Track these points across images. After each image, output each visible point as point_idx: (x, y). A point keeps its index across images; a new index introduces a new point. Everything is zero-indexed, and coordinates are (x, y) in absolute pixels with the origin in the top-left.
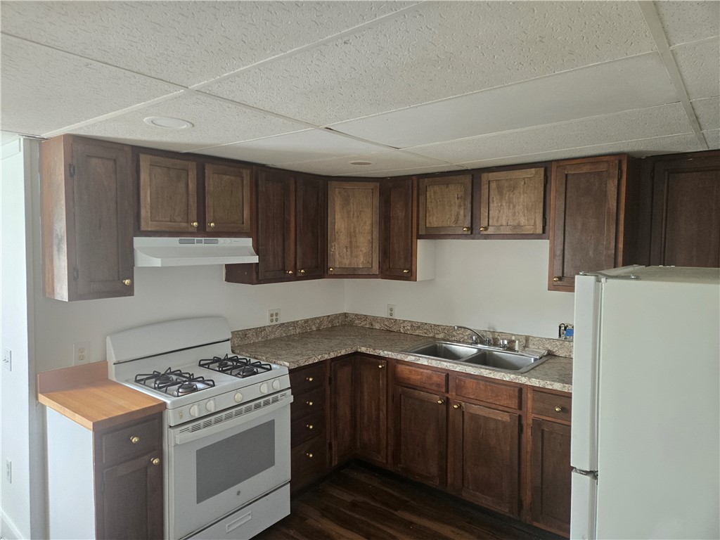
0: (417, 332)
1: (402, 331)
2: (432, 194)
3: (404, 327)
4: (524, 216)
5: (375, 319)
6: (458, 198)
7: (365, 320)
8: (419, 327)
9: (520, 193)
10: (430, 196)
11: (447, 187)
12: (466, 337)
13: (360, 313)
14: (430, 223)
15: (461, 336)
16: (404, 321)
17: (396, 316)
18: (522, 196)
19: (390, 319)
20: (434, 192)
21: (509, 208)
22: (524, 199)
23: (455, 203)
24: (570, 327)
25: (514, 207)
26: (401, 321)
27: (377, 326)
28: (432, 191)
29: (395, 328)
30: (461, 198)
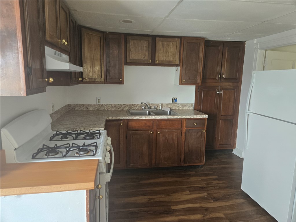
0: (114, 109)
1: (106, 109)
2: (133, 44)
3: (107, 107)
4: (172, 57)
5: (89, 105)
6: (145, 47)
7: (83, 107)
8: (115, 106)
9: (171, 47)
10: (132, 45)
11: (140, 41)
12: (138, 108)
13: (79, 103)
14: (132, 57)
15: (136, 107)
16: (107, 104)
17: (101, 103)
18: (172, 49)
19: (99, 104)
20: (134, 43)
21: (167, 53)
22: (172, 50)
23: (144, 49)
24: (176, 99)
25: (169, 53)
26: (105, 105)
27: (91, 109)
28: (133, 42)
29: (102, 108)
30: (147, 47)
